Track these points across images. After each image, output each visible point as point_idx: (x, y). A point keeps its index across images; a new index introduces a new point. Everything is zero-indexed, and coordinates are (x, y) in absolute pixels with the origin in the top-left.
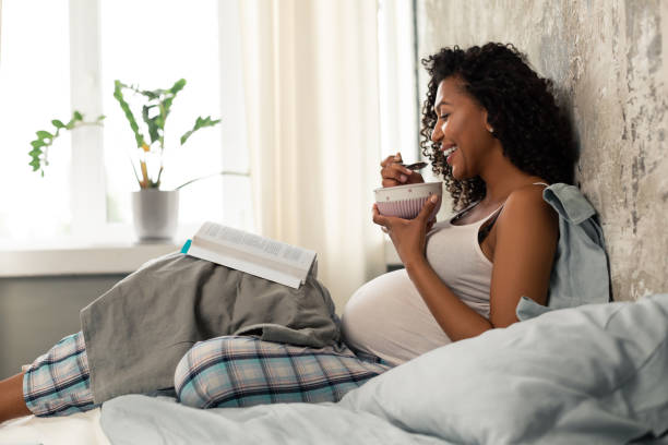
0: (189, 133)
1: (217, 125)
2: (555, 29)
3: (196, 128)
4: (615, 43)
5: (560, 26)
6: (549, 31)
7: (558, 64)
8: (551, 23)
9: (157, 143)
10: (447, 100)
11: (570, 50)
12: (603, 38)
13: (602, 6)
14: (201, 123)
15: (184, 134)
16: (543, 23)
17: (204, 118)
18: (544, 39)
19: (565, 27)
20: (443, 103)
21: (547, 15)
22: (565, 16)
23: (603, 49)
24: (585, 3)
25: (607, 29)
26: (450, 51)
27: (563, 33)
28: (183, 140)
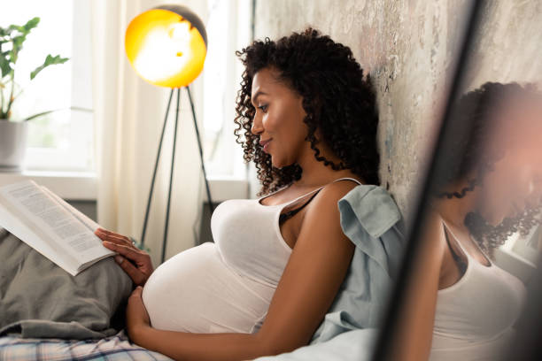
0: (39, 69)
1: (66, 63)
2: (375, 21)
3: (46, 64)
4: (433, 53)
5: (381, 19)
6: (370, 22)
7: (375, 57)
8: (372, 14)
9: (8, 77)
10: (264, 90)
11: (389, 48)
12: (422, 45)
13: (424, 10)
14: (50, 60)
15: (33, 70)
16: (365, 12)
17: (54, 56)
18: (365, 28)
19: (386, 22)
20: (259, 93)
21: (369, 5)
22: (387, 9)
23: (421, 55)
24: (407, 3)
25: (427, 35)
26: (261, 43)
27: (384, 27)
28: (33, 76)
